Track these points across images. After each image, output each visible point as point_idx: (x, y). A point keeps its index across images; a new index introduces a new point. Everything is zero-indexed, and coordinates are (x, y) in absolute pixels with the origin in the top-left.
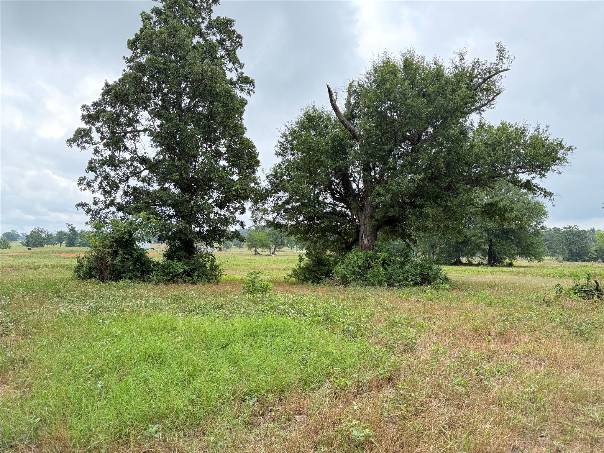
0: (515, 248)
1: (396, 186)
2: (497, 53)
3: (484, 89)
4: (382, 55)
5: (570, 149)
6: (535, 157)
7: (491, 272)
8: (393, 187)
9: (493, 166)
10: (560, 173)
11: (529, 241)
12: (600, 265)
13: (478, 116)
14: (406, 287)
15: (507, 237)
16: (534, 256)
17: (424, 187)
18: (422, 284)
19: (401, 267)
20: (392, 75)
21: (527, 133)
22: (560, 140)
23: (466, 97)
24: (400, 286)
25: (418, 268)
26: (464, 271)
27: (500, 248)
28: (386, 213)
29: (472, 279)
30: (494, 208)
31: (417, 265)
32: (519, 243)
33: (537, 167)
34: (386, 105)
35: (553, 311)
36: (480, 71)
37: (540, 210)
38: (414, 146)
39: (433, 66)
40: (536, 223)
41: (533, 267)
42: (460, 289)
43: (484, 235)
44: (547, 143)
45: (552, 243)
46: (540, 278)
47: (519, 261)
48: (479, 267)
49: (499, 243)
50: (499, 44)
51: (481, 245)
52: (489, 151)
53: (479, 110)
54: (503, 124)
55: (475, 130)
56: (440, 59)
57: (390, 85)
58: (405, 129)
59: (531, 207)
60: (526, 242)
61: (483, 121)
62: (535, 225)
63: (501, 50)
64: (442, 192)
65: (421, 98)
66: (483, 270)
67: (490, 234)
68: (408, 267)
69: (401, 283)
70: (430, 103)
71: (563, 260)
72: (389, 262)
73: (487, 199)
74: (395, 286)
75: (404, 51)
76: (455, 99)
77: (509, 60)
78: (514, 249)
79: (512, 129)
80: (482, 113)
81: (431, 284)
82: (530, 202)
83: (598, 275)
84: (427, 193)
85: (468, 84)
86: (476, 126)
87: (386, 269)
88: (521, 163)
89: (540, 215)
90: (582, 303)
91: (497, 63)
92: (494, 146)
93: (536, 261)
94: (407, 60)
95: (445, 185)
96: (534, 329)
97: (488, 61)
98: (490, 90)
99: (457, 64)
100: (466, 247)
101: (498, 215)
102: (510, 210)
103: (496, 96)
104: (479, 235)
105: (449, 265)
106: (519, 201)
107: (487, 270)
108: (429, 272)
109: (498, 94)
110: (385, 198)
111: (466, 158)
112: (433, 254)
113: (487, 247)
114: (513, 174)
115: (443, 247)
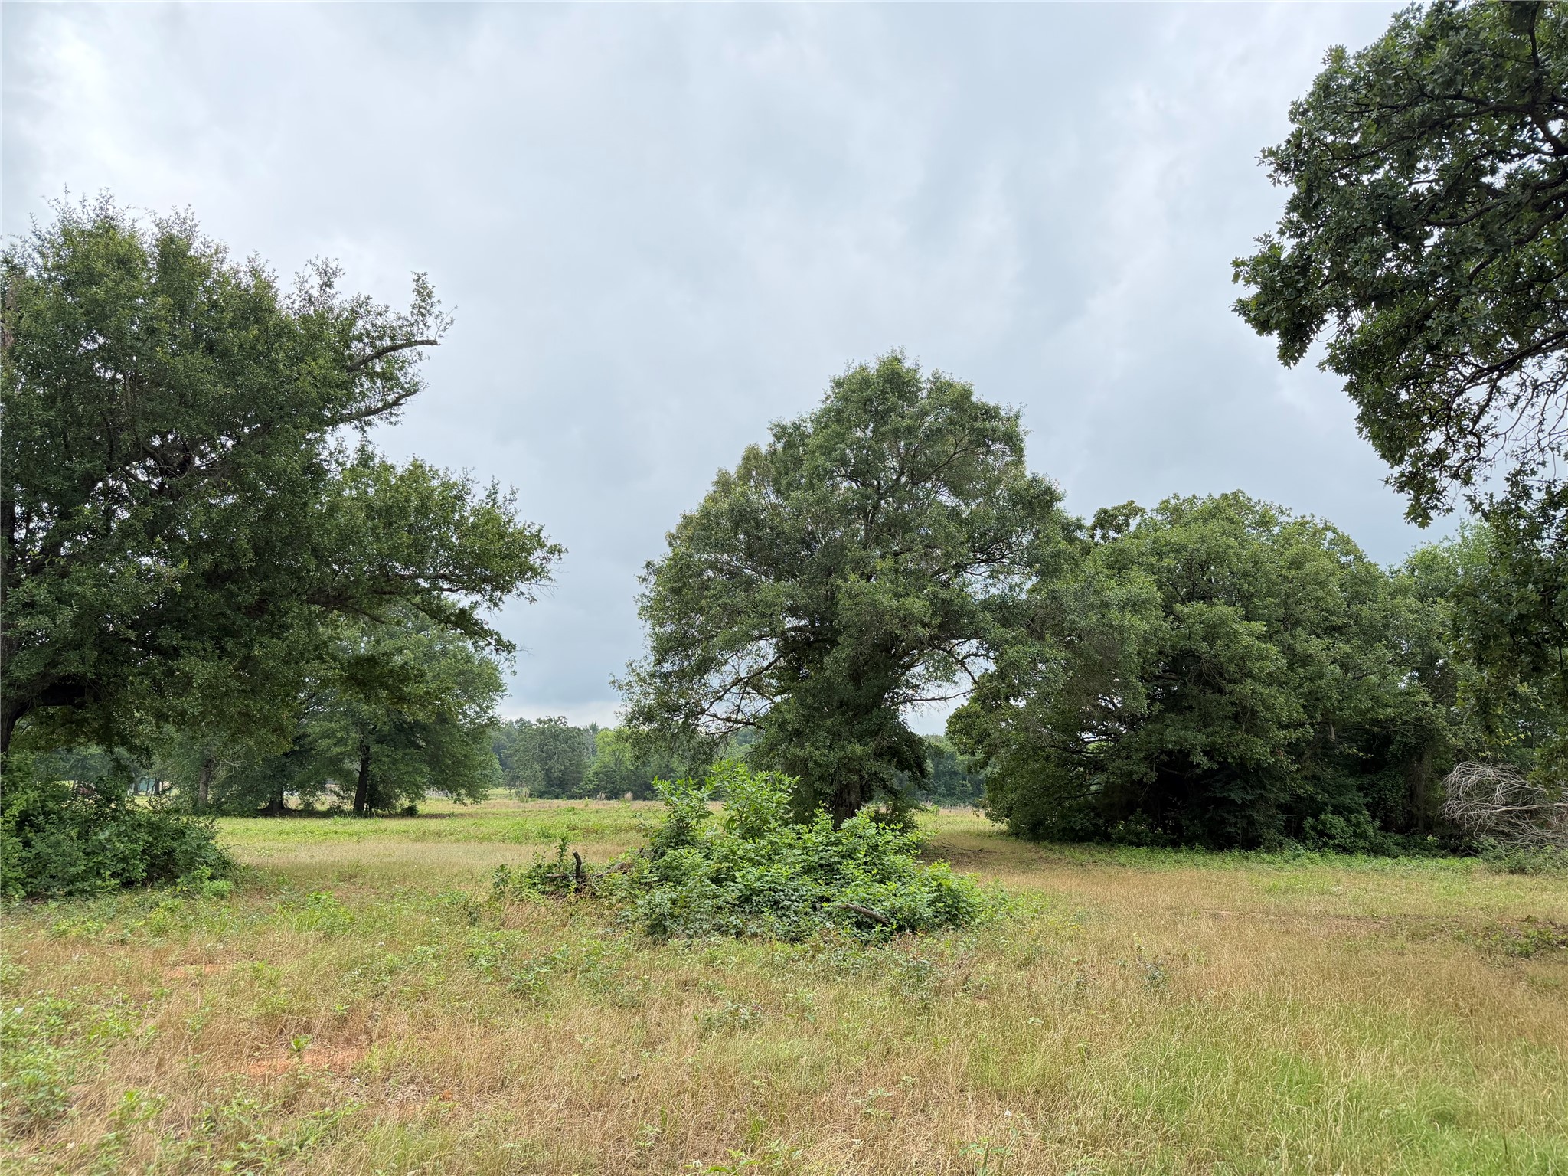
0: (425, 768)
1: (95, 586)
2: (412, 298)
3: (377, 374)
4: (92, 202)
5: (555, 550)
6: (481, 558)
7: (358, 834)
8: (87, 590)
9: (382, 567)
10: (533, 600)
11: (459, 751)
12: (601, 807)
13: (358, 435)
14: (93, 895)
15: (409, 740)
16: (468, 789)
17: (187, 599)
18: (149, 881)
19: (84, 835)
20: (119, 268)
21: (468, 498)
22: (537, 527)
23: (327, 382)
24: (70, 894)
25: (143, 835)
26: (287, 834)
27: (390, 768)
28: (54, 664)
29: (303, 855)
30: (378, 670)
31: (140, 825)
32: (437, 756)
33: (485, 580)
34: (92, 346)
35: (478, 938)
36: (369, 327)
37: (490, 678)
38: (166, 479)
39: (247, 280)
40: (478, 709)
41: (462, 815)
42: (262, 891)
43: (353, 734)
44: (510, 530)
45: (511, 756)
46: (474, 846)
47: (434, 801)
48: (329, 821)
49: (388, 756)
50: (419, 278)
51: (341, 761)
52: (376, 527)
53: (360, 421)
54: (417, 466)
55: (348, 465)
56: (267, 265)
57: (106, 292)
58: (142, 427)
59: (471, 672)
60: (453, 755)
61: (370, 448)
62: (477, 713)
63: (424, 293)
64: (240, 619)
65: (198, 353)
66: (339, 828)
67: (366, 732)
68: (107, 833)
69: (76, 888)
70: (231, 373)
71: (531, 796)
72: (41, 820)
73: (369, 642)
74: (52, 897)
75: (165, 214)
76: (297, 379)
77: (439, 321)
78: (422, 772)
79: (435, 483)
80: (366, 428)
81: (175, 884)
82: (468, 659)
83: (593, 832)
84: (195, 617)
85: (335, 350)
86: (352, 457)
87: (27, 844)
88: (451, 568)
89: (490, 691)
90: (543, 909)
91: (412, 320)
92: (387, 515)
93: (468, 801)
94: (171, 240)
95: (249, 599)
96: (423, 995)
97: (392, 310)
98: (391, 379)
99: (315, 293)
100: (301, 765)
101: (387, 688)
102: (416, 676)
103: (404, 396)
104: (339, 735)
105: (248, 816)
106: (444, 653)
107: (348, 829)
108: (175, 844)
109: (409, 393)
110: (53, 620)
111: (314, 536)
112: (206, 785)
113: (357, 766)
114: (429, 590)
115: (237, 765)
